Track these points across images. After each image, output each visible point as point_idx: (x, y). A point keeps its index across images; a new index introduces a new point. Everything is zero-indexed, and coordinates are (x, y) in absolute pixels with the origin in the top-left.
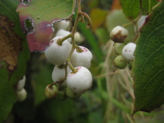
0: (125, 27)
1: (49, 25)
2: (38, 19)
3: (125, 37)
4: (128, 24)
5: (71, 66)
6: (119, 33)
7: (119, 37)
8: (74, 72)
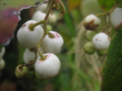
0: (98, 17)
1: (15, 13)
2: (5, 4)
3: (97, 26)
4: (102, 14)
5: (41, 52)
6: (92, 22)
7: (91, 25)
8: (43, 59)
